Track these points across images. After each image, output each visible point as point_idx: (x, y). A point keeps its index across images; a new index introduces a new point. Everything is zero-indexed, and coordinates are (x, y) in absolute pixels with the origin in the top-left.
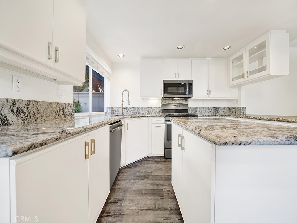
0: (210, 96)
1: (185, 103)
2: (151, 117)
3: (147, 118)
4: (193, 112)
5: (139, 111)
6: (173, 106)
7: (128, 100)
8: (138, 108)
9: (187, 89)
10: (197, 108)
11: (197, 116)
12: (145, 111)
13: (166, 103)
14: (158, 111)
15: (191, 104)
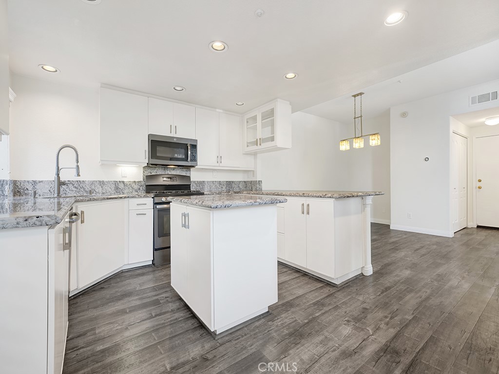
0: (221, 165)
1: (185, 175)
2: (128, 199)
3: (121, 200)
4: (198, 189)
5: (93, 187)
6: (165, 179)
7: (75, 166)
8: (93, 183)
9: (189, 153)
10: (204, 181)
11: (203, 194)
12: (110, 189)
13: (153, 174)
14: (136, 187)
15: (195, 176)
